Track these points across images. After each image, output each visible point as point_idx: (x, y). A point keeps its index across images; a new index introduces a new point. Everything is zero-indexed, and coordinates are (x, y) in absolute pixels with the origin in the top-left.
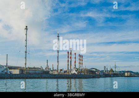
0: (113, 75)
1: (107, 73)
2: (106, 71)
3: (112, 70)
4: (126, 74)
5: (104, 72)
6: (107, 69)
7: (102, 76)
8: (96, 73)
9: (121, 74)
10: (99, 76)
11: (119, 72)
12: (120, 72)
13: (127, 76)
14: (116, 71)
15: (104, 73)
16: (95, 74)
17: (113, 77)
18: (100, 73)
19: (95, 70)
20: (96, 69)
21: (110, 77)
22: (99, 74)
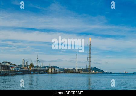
0: (33, 71)
1: (26, 69)
2: (25, 66)
3: (32, 65)
4: (50, 71)
5: (23, 67)
6: (27, 63)
7: (19, 73)
8: (11, 68)
9: (44, 71)
10: (15, 73)
11: (42, 68)
12: (44, 67)
13: (51, 73)
14: (38, 67)
15: (22, 69)
16: (9, 69)
17: (33, 74)
18: (17, 69)
19: (9, 65)
20: (11, 64)
21: (29, 74)
22: (15, 70)
